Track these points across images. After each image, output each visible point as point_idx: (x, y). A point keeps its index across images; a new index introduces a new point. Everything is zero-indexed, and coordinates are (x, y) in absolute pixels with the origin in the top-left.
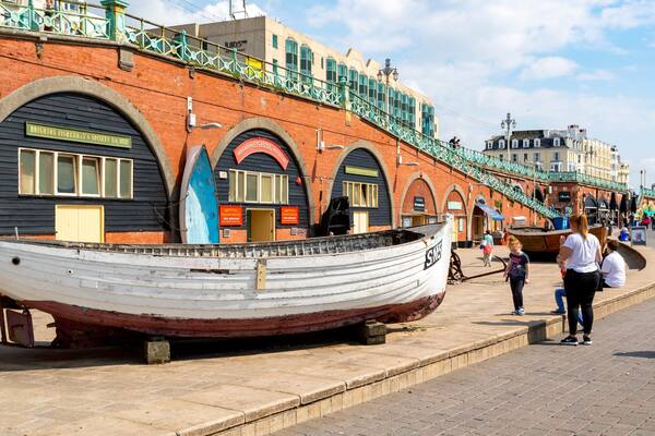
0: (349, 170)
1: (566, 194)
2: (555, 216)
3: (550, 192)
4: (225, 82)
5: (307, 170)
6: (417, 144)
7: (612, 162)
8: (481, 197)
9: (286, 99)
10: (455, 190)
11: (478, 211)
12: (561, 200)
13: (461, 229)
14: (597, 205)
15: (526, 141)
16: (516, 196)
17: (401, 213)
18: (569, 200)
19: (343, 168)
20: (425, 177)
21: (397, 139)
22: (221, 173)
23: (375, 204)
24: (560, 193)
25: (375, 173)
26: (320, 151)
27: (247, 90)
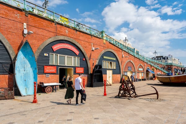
0: (104, 57)
1: (169, 68)
2: (167, 73)
3: (166, 67)
4: (46, 21)
5: (87, 56)
6: (129, 52)
7: (178, 62)
8: (148, 68)
9: (77, 32)
10: (141, 65)
11: (147, 71)
12: (168, 69)
13: (143, 76)
14: (177, 71)
15: (159, 58)
16: (158, 68)
17: (124, 71)
18: (170, 69)
19: (102, 57)
20: (131, 61)
21: (122, 50)
22: (45, 54)
23: (115, 68)
24: (168, 68)
25: (115, 59)
26: (93, 50)
27: (58, 26)
